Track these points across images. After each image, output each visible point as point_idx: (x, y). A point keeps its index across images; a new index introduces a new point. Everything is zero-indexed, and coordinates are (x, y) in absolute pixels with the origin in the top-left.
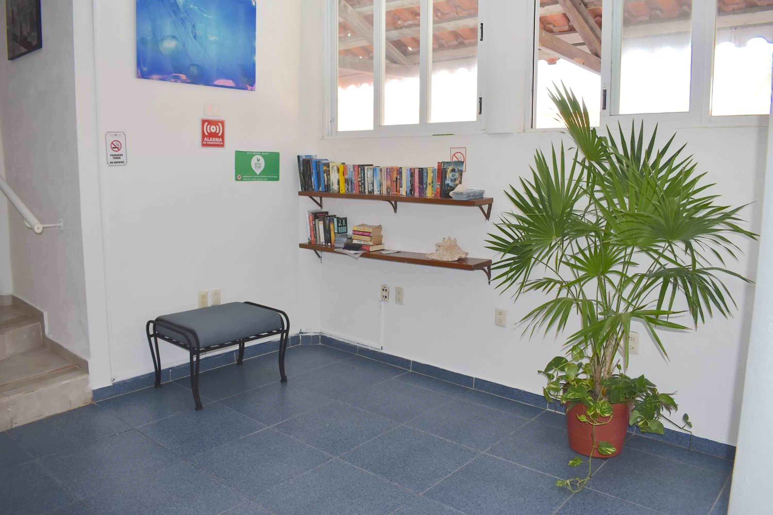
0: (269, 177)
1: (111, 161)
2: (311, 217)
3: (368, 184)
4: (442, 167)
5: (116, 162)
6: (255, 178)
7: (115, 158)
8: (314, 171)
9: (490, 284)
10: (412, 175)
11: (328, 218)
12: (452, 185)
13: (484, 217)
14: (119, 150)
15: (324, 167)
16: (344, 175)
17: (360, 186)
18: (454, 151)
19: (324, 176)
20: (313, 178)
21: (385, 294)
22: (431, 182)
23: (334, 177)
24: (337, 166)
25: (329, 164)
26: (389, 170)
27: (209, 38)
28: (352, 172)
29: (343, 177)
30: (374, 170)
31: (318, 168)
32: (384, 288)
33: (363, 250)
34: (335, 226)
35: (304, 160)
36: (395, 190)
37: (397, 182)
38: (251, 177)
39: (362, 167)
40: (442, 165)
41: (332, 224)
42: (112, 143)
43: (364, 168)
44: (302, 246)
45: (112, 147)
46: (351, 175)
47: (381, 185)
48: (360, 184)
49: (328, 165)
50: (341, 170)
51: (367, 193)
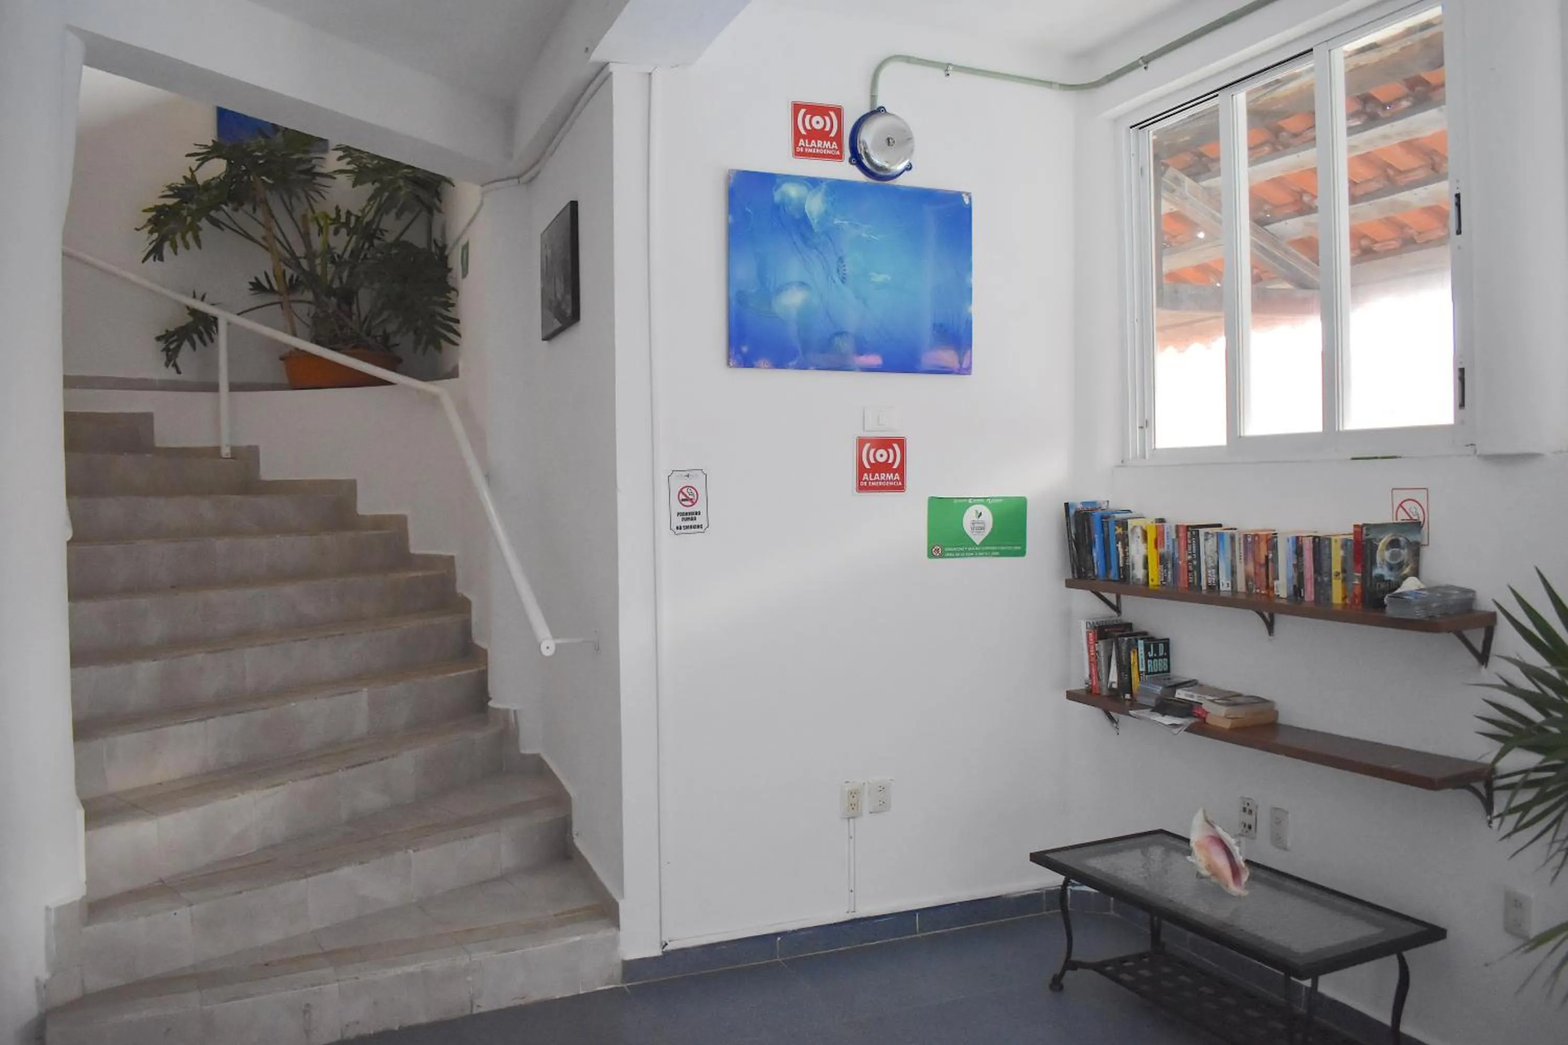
0: (1003, 548)
1: (679, 525)
2: (1091, 634)
3: (1207, 569)
4: (1365, 537)
5: (687, 527)
6: (971, 552)
7: (683, 519)
8: (1097, 537)
9: (1490, 827)
10: (1299, 551)
11: (1126, 639)
12: (1392, 579)
13: (1474, 660)
14: (694, 504)
15: (1117, 527)
16: (1156, 547)
17: (1189, 571)
18: (1400, 497)
19: (1117, 548)
20: (1097, 553)
21: (1249, 819)
22: (1339, 570)
23: (1137, 550)
24: (1141, 528)
25: (1127, 522)
26: (1249, 539)
27: (873, 279)
28: (1173, 540)
29: (1154, 550)
30: (1220, 536)
31: (1106, 529)
32: (1246, 806)
33: (1195, 717)
34: (1140, 658)
35: (1078, 512)
36: (1264, 584)
37: (1269, 565)
38: (962, 549)
39: (1192, 532)
40: (1364, 532)
41: (1134, 652)
42: (681, 491)
43: (1198, 532)
44: (1071, 696)
45: (681, 498)
46: (1171, 548)
47: (1233, 572)
48: (1191, 568)
49: (1124, 524)
50: (1151, 536)
51: (1204, 588)
